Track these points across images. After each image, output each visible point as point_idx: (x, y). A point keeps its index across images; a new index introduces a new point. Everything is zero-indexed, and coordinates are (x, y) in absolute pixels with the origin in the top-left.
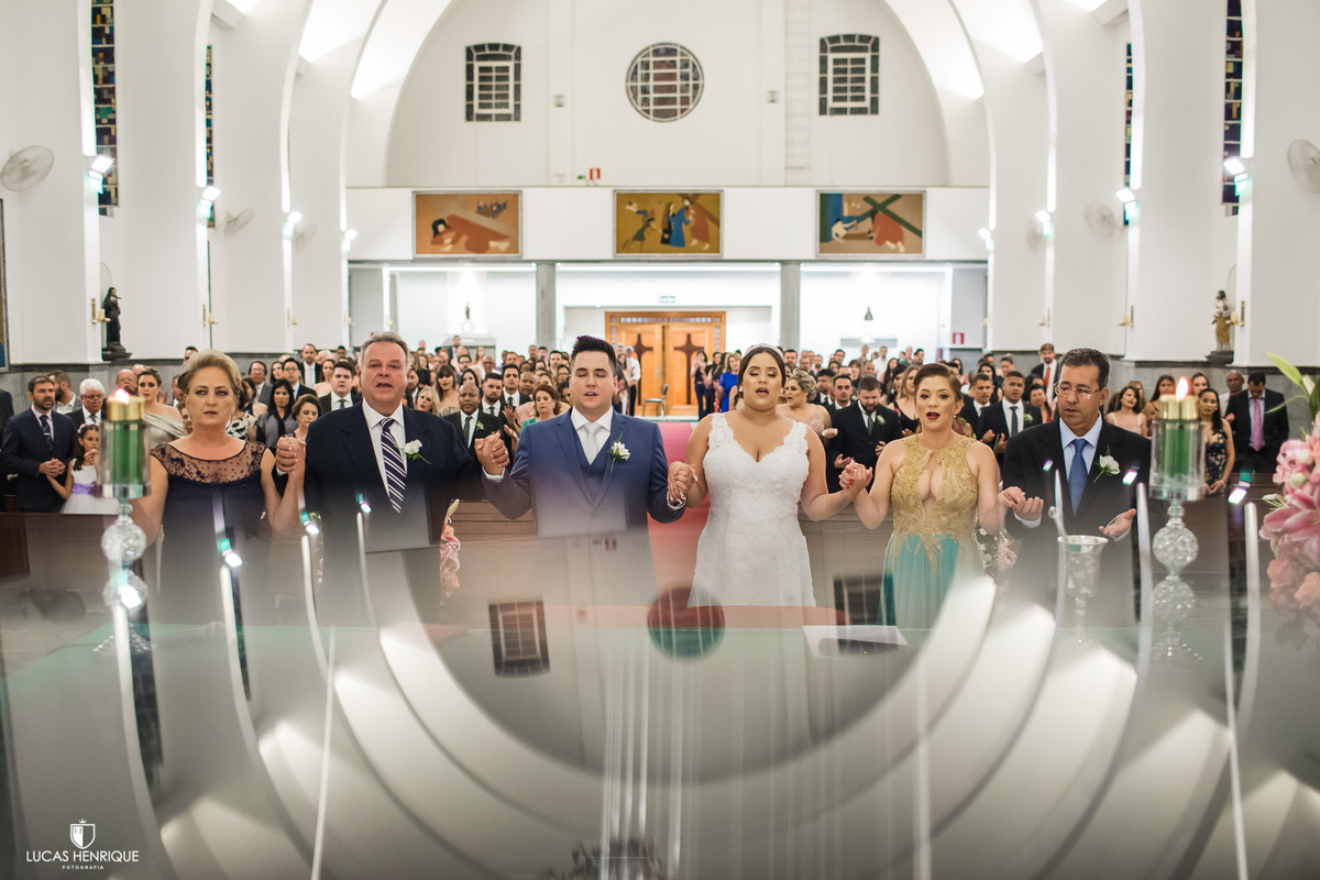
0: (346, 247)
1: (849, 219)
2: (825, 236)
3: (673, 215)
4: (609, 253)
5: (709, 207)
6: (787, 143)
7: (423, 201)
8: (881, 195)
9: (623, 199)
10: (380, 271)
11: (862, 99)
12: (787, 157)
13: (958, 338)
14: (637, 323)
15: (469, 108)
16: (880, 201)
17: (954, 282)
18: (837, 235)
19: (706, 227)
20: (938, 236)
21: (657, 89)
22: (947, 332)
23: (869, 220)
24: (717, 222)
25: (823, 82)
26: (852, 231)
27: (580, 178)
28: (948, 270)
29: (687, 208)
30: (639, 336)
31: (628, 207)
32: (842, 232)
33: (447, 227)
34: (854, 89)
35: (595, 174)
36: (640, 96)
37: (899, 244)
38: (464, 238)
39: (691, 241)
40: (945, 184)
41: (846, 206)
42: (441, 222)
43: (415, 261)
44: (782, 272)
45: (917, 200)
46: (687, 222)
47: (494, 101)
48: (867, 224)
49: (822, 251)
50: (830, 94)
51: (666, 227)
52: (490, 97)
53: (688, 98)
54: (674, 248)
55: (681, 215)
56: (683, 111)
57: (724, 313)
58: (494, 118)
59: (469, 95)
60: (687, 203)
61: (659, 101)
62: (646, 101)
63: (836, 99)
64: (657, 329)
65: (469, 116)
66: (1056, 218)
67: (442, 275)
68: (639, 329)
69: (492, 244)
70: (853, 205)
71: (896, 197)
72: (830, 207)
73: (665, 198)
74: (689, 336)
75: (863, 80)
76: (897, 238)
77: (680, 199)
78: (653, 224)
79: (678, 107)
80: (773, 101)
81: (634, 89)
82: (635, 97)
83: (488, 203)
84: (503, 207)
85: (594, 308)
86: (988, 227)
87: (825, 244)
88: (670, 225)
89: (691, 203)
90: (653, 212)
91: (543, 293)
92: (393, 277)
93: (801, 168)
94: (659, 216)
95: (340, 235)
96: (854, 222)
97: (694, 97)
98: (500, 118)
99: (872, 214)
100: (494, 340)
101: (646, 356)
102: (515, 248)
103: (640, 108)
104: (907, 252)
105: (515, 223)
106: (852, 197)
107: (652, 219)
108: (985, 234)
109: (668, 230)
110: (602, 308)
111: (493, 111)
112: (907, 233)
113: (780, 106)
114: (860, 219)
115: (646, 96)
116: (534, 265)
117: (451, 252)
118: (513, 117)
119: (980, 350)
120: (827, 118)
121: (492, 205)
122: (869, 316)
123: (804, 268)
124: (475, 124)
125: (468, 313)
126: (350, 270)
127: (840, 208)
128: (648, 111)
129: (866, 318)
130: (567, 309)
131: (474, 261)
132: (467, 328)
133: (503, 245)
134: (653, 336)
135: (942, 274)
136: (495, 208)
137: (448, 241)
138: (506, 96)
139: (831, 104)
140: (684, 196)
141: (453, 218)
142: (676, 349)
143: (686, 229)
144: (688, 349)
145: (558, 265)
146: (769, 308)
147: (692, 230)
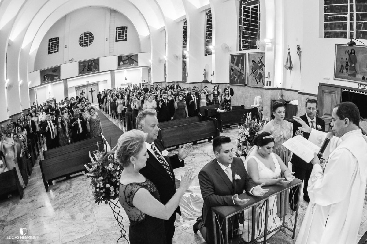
0: (29, 86)
1: (124, 61)
2: (119, 64)
4: (78, 75)
5: (96, 62)
7: (42, 72)
9: (80, 63)
11: (124, 38)
13: (144, 81)
14: (82, 88)
15: (49, 52)
16: (129, 56)
17: (142, 71)
19: (96, 66)
20: (141, 62)
21: (85, 41)
22: (141, 80)
23: (127, 60)
24: (98, 65)
25: (116, 36)
26: (124, 63)
27: (70, 61)
29: (92, 63)
30: (82, 91)
31: (81, 65)
32: (122, 63)
33: (47, 77)
34: (122, 36)
35: (72, 59)
38: (50, 78)
39: (93, 69)
41: (123, 58)
42: (45, 76)
43: (41, 85)
44: (111, 73)
47: (53, 49)
48: (127, 61)
49: (119, 67)
50: (118, 38)
53: (90, 42)
54: (90, 71)
55: (91, 65)
56: (89, 44)
58: (53, 52)
59: (49, 49)
60: (92, 62)
61: (85, 43)
63: (119, 39)
64: (85, 88)
67: (45, 87)
69: (55, 78)
71: (132, 55)
72: (120, 59)
73: (88, 61)
74: (92, 89)
75: (124, 35)
76: (133, 63)
77: (91, 61)
80: (107, 40)
81: (80, 42)
82: (80, 43)
83: (54, 70)
84: (57, 70)
85: (73, 87)
86: (151, 59)
91: (65, 86)
93: (112, 52)
94: (87, 65)
95: (28, 83)
97: (92, 41)
99: (128, 59)
102: (59, 78)
103: (81, 45)
104: (135, 66)
105: (59, 72)
106: (124, 56)
107: (86, 66)
108: (150, 61)
109: (89, 68)
112: (135, 62)
113: (108, 41)
115: (82, 43)
116: (63, 80)
117: (47, 82)
118: (57, 52)
119: (148, 83)
120: (119, 42)
123: (115, 71)
124: (50, 54)
125: (50, 94)
126: (30, 90)
127: (122, 59)
128: (83, 46)
129: (125, 79)
131: (52, 82)
132: (51, 97)
133: (57, 78)
134: (85, 90)
137: (47, 79)
138: (56, 48)
140: (92, 61)
141: (48, 74)
142: (89, 92)
143: (92, 67)
144: (92, 91)
145: (68, 79)
146: (107, 80)
147: (94, 67)
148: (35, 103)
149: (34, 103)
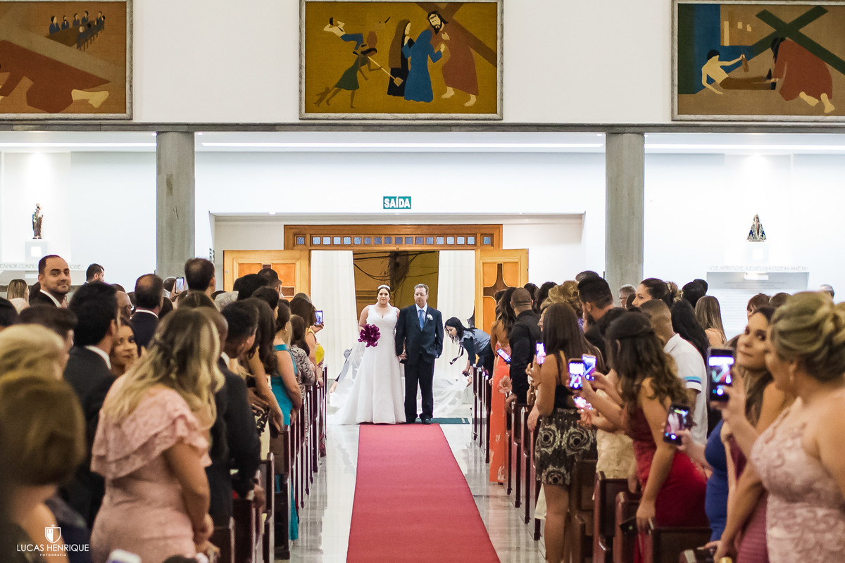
1: (731, 53)
2: (689, 81)
3: (411, 42)
4: (290, 111)
5: (474, 27)
8: (787, 10)
9: (318, 12)
16: (788, 18)
18: (710, 81)
19: (471, 65)
23: (769, 53)
24: (492, 56)
26: (738, 74)
29: (436, 30)
31: (327, 28)
32: (721, 76)
38: (26, 83)
39: (445, 91)
41: (726, 27)
46: (436, 57)
48: (764, 62)
49: (683, 109)
51: (398, 64)
54: (412, 102)
55: (425, 43)
57: (499, 227)
60: (436, 21)
69: (77, 95)
70: (740, 25)
72: (698, 28)
73: (397, 11)
77: (424, 13)
78: (374, 60)
87: (688, 98)
88: (404, 61)
89: (444, 19)
90: (373, 36)
94: (385, 45)
102: (119, 100)
105: (119, 56)
106: (736, 11)
107: (372, 50)
109: (400, 71)
114: (753, 51)
116: (153, 134)
123: (650, 139)
127: (714, 32)
130: (218, 220)
133: (97, 97)
141: (6, 47)
143: (434, 69)
145: (198, 134)
146: (580, 217)
147: (446, 70)
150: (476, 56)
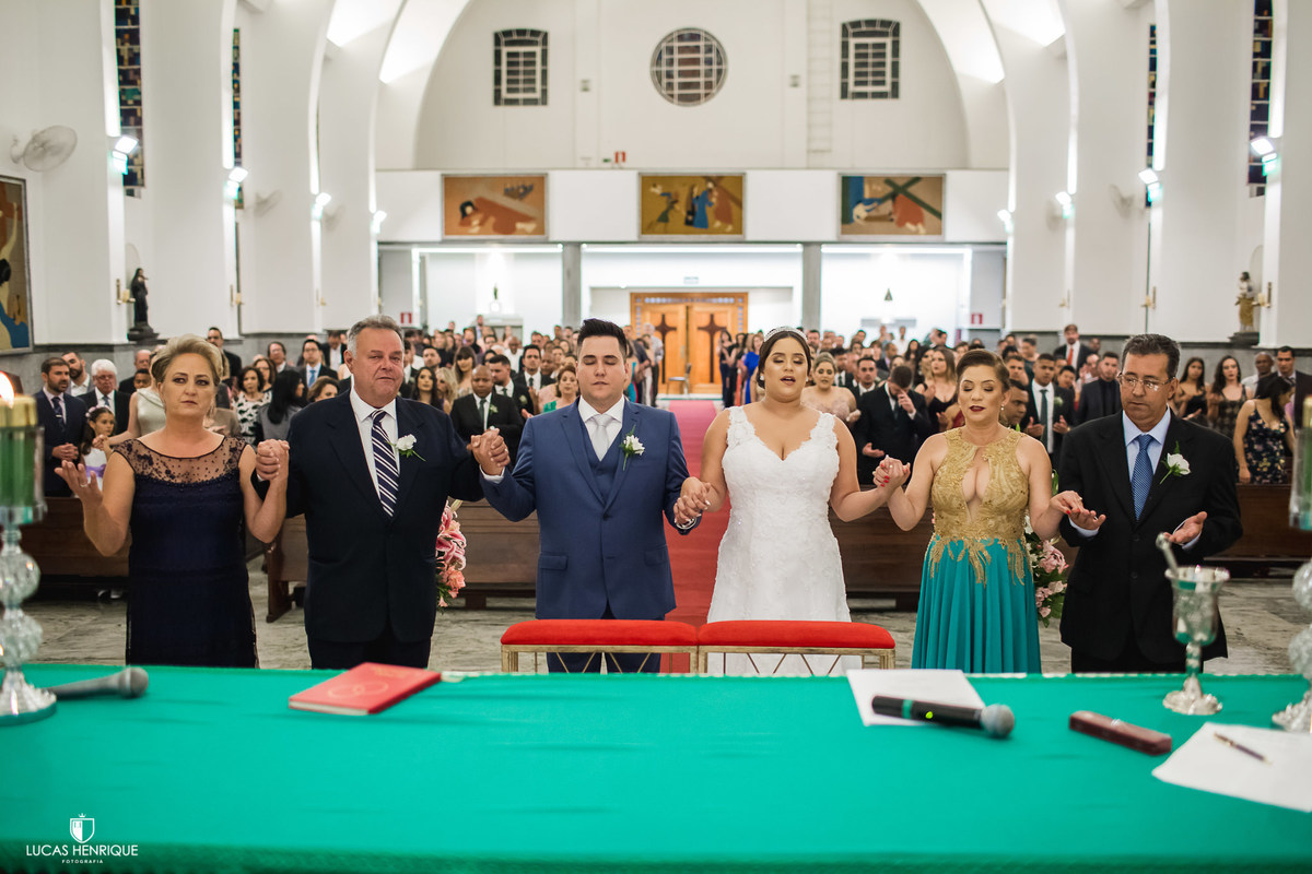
0: (375, 229)
1: (870, 201)
2: (846, 218)
3: (697, 197)
4: (633, 234)
5: (731, 190)
6: (809, 126)
7: (451, 183)
8: (902, 178)
9: (647, 181)
10: (409, 253)
11: (883, 83)
12: (809, 140)
13: (977, 319)
14: (661, 304)
15: (497, 93)
16: (900, 183)
17: (973, 263)
18: (858, 217)
19: (729, 208)
20: (958, 218)
21: (681, 74)
22: (966, 312)
23: (890, 202)
24: (740, 204)
25: (845, 66)
26: (873, 213)
27: (606, 161)
28: (968, 252)
29: (710, 190)
30: (663, 317)
31: (653, 190)
32: (863, 214)
33: (475, 209)
34: (874, 73)
35: (620, 157)
36: (665, 81)
37: (920, 226)
38: (492, 220)
39: (713, 223)
40: (964, 166)
41: (867, 188)
42: (469, 204)
43: (444, 242)
44: (804, 253)
45: (937, 182)
46: (711, 204)
47: (521, 86)
48: (887, 207)
49: (844, 232)
50: (851, 79)
51: (690, 209)
52: (517, 81)
53: (711, 82)
54: (698, 229)
55: (705, 197)
56: (706, 95)
57: (746, 294)
58: (521, 102)
59: (497, 80)
60: (710, 185)
61: (684, 86)
62: (670, 86)
63: (857, 83)
64: (681, 309)
65: (497, 100)
66: (1077, 200)
67: (471, 256)
68: (664, 309)
69: (519, 226)
70: (874, 187)
71: (916, 180)
72: (851, 189)
73: (690, 180)
74: (712, 316)
75: (883, 64)
76: (917, 219)
77: (703, 181)
78: (677, 207)
79: (702, 91)
80: (795, 85)
81: (659, 73)
83: (515, 186)
84: (529, 189)
85: (619, 289)
86: (1007, 209)
87: (847, 227)
88: (693, 207)
89: (715, 185)
90: (677, 194)
91: (569, 274)
92: (423, 258)
93: (822, 151)
95: (370, 217)
96: (875, 204)
97: (717, 81)
98: (528, 102)
99: (893, 196)
100: (521, 320)
101: (670, 336)
102: (541, 229)
103: (664, 92)
104: (928, 233)
105: (541, 204)
106: (873, 179)
107: (676, 202)
108: (1005, 216)
109: (691, 212)
110: (626, 289)
111: (521, 96)
112: (927, 215)
113: (802, 91)
114: (881, 201)
115: (670, 80)
116: (560, 246)
117: (479, 233)
118: (540, 102)
119: (998, 331)
120: (848, 102)
121: (519, 188)
122: (889, 297)
123: (825, 249)
124: (504, 109)
125: (495, 294)
126: (379, 251)
127: (860, 191)
128: (672, 96)
129: (886, 299)
130: (593, 289)
131: (501, 242)
132: (495, 308)
133: (530, 227)
134: (677, 316)
135: (960, 256)
136: (521, 191)
137: (475, 222)
138: (533, 81)
139: (852, 88)
140: (708, 179)
141: (481, 200)
142: (699, 328)
143: (710, 212)
144: (712, 329)
145: (584, 246)
146: (791, 289)
147: (716, 211)
148: (410, 315)
149: (406, 318)
150: (732, 204)
